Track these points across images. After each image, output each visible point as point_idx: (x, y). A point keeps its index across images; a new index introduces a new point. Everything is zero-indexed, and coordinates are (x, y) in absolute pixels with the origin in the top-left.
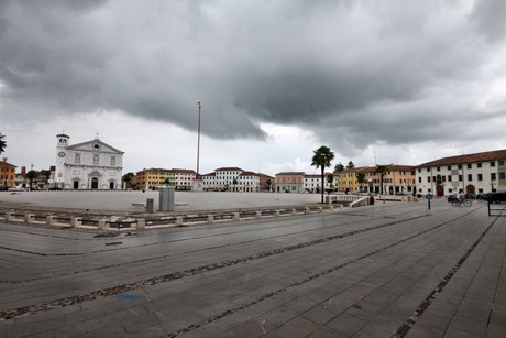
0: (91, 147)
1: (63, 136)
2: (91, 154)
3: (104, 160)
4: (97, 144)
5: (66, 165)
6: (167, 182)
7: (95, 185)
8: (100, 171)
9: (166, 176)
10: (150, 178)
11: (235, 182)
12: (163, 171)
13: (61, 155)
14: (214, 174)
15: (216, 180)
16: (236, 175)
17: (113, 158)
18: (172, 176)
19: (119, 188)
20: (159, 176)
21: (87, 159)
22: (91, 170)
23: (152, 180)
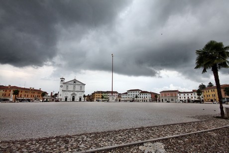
0: (72, 83)
1: (63, 78)
2: (72, 86)
3: (78, 88)
4: (75, 81)
5: (63, 91)
6: (103, 97)
7: (73, 99)
8: (76, 93)
9: (103, 95)
12: (102, 92)
13: (61, 86)
15: (128, 96)
16: (138, 93)
17: (81, 87)
18: (106, 95)
19: (83, 100)
20: (100, 94)
21: (71, 88)
22: (72, 93)
23: (97, 97)
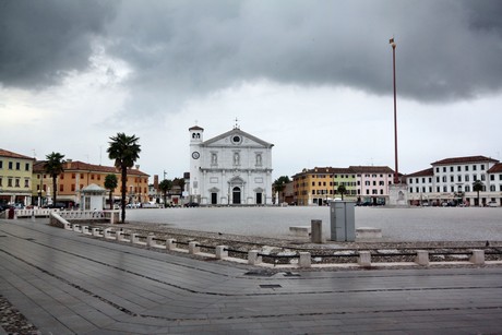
0: (229, 141)
1: (196, 128)
2: (230, 152)
3: (248, 159)
4: (237, 136)
5: (202, 170)
6: (342, 190)
7: (237, 198)
8: (243, 176)
9: (339, 180)
10: (314, 184)
11: (478, 187)
12: (333, 172)
13: (195, 156)
14: (429, 172)
15: (435, 184)
16: (479, 172)
17: (259, 155)
18: (350, 180)
19: (269, 201)
20: (328, 180)
21: (225, 159)
22: (230, 176)
23: (317, 188)
